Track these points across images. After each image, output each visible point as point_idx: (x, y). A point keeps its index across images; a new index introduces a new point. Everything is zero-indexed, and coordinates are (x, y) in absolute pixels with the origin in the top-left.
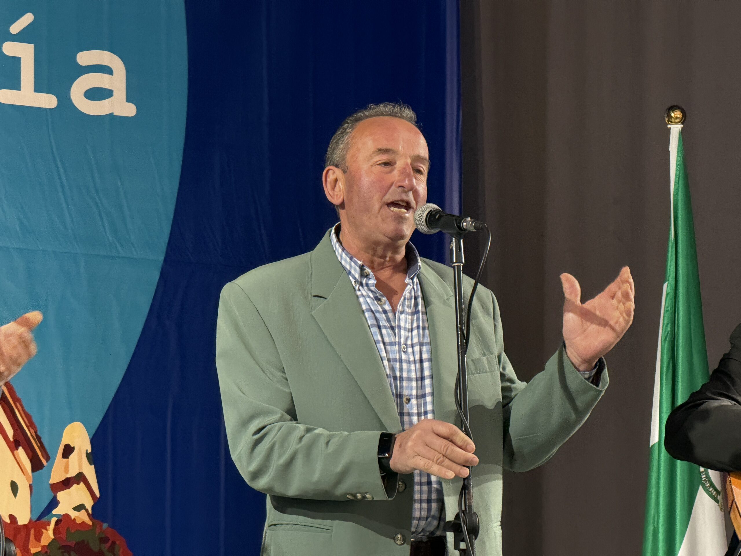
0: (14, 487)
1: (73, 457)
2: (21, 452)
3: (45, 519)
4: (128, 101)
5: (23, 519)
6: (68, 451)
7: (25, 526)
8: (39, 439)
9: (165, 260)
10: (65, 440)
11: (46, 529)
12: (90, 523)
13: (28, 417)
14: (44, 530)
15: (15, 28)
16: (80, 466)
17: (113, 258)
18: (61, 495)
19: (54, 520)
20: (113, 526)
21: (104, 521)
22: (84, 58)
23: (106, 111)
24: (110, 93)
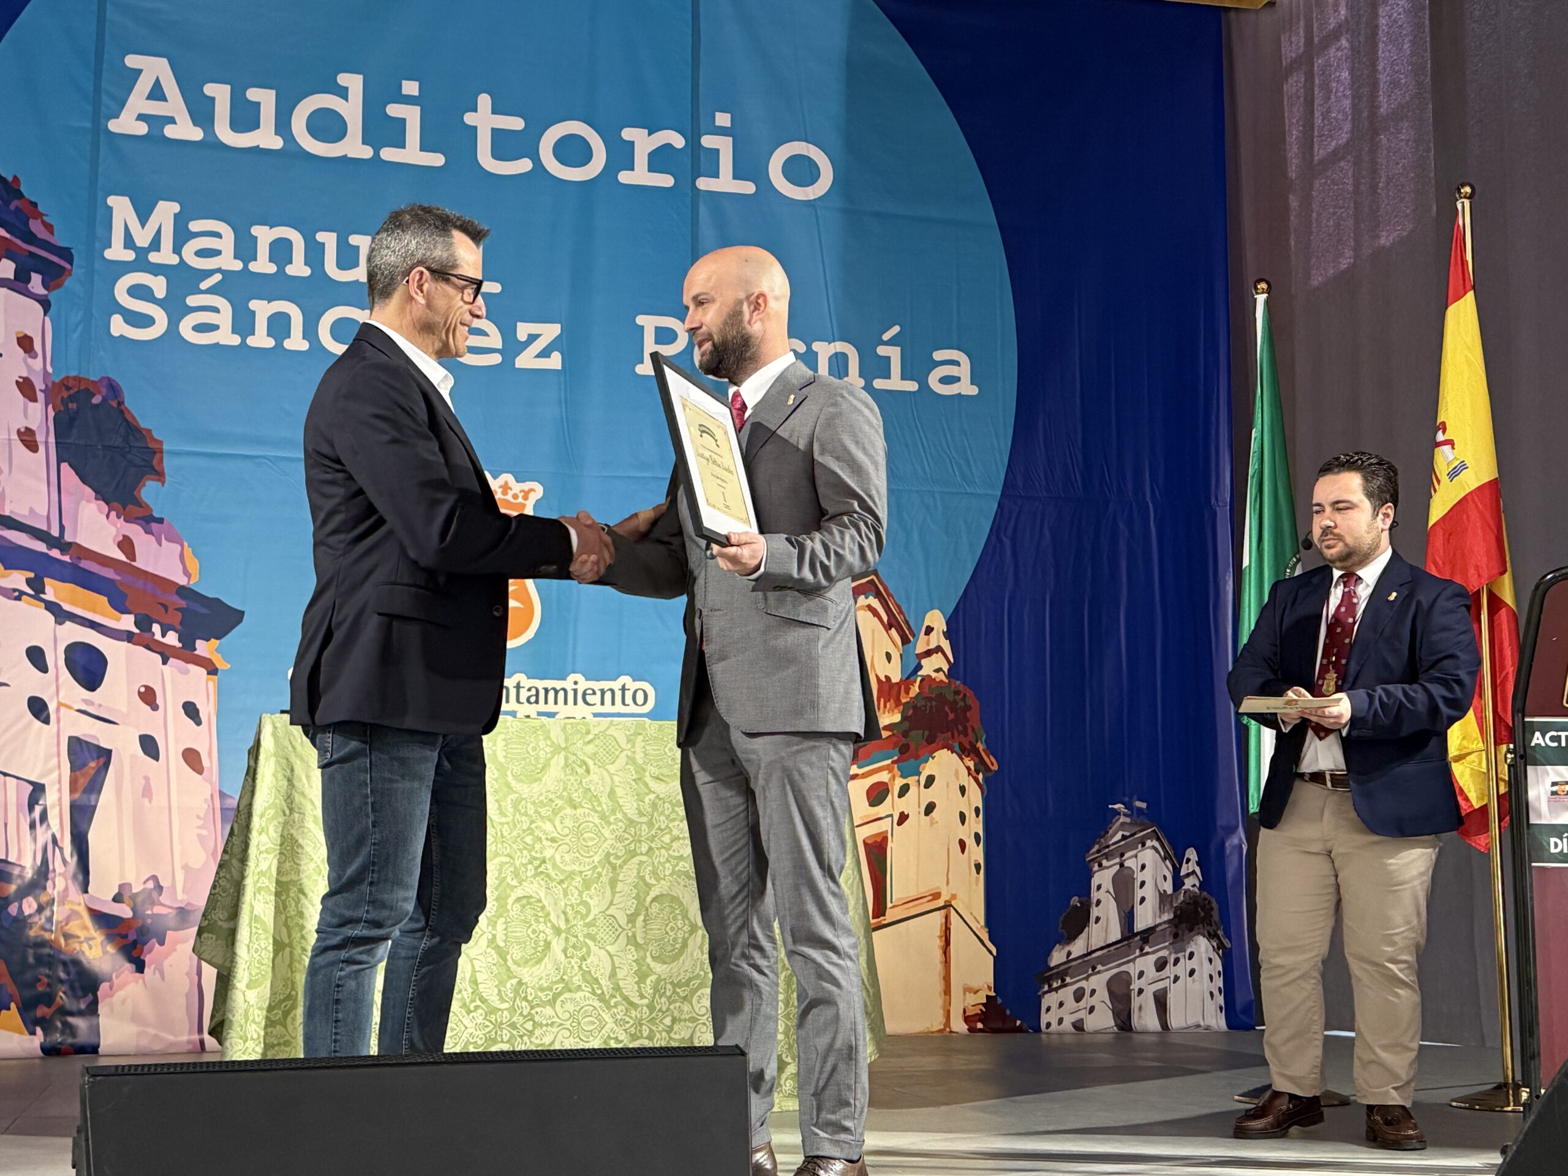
0: (889, 657)
1: (933, 634)
2: (893, 631)
3: (912, 678)
4: (972, 384)
5: (896, 678)
6: (929, 630)
7: (896, 684)
8: (907, 623)
9: (1002, 495)
10: (927, 623)
11: (913, 686)
12: (947, 681)
13: (899, 607)
14: (911, 687)
15: (886, 337)
16: (939, 641)
17: (961, 493)
18: (924, 662)
19: (919, 679)
20: (964, 683)
21: (958, 679)
22: (938, 355)
23: (956, 392)
24: (958, 379)
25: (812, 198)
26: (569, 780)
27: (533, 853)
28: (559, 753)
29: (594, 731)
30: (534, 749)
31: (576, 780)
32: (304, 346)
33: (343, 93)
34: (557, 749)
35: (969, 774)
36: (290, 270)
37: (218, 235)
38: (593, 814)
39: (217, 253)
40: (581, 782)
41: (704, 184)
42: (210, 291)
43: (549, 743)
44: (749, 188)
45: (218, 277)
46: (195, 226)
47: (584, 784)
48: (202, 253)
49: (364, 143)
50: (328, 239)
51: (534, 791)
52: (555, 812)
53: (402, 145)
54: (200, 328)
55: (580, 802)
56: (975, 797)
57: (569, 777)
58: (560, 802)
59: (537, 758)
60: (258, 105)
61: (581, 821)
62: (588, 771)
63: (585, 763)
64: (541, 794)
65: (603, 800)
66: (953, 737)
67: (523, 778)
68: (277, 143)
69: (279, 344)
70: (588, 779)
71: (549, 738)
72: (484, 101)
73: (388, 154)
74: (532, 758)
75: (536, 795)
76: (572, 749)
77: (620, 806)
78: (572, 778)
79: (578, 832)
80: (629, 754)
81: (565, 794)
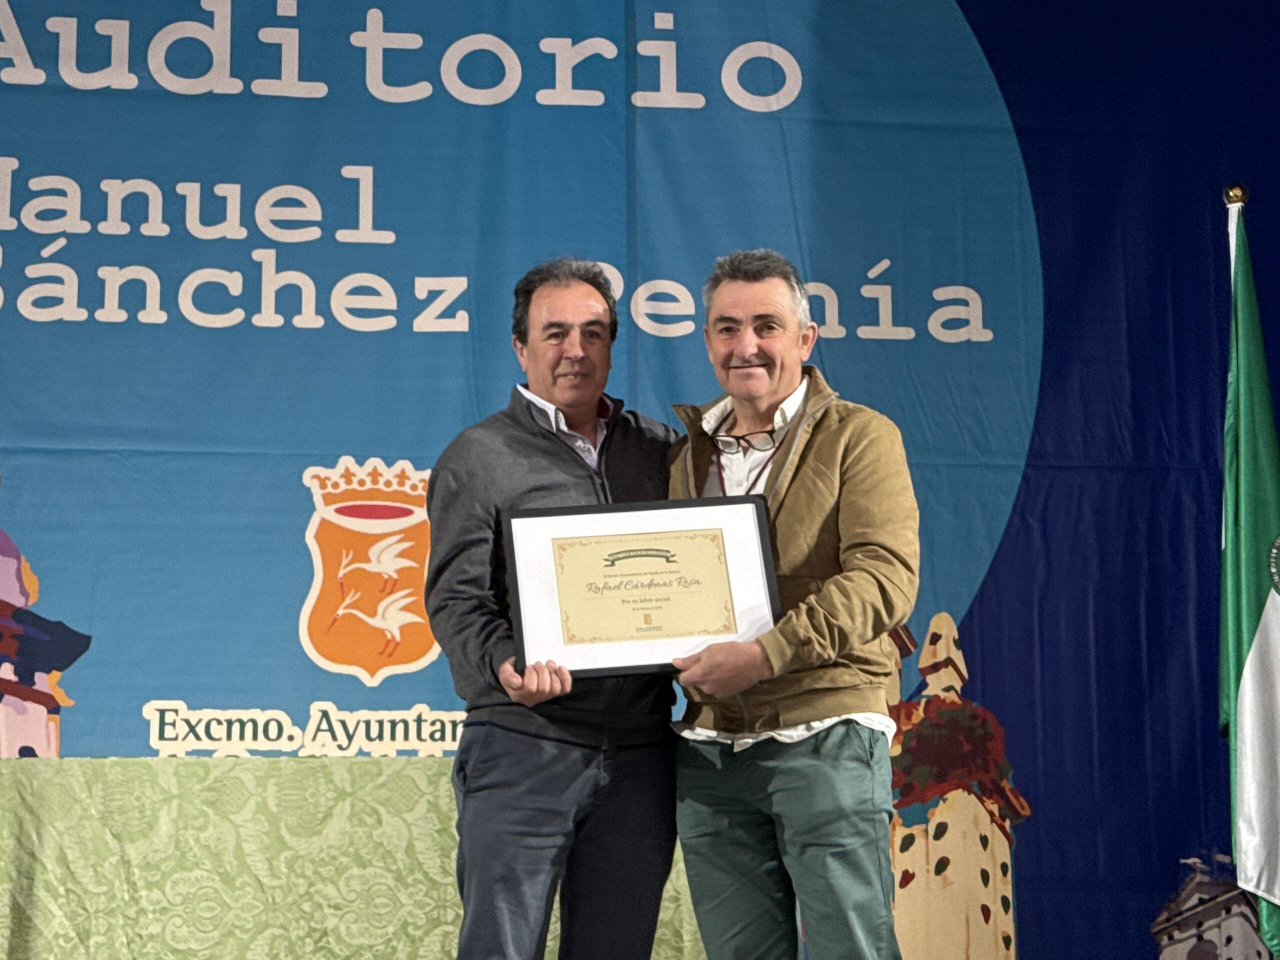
1: (941, 644)
3: (915, 700)
4: (984, 328)
6: (936, 638)
9: (1027, 465)
10: (932, 629)
11: (917, 710)
12: (960, 702)
14: (914, 711)
15: (873, 274)
16: (948, 651)
17: (974, 465)
18: (930, 679)
19: (923, 701)
20: (983, 705)
21: (973, 699)
22: (940, 294)
23: (963, 338)
24: (965, 323)
25: (775, 108)
26: (356, 832)
27: (313, 924)
28: (344, 800)
29: (388, 771)
30: (313, 795)
31: (364, 832)
32: (162, 318)
33: (208, 19)
34: (342, 795)
35: (993, 820)
36: (146, 230)
37: (62, 193)
38: (385, 873)
39: (60, 214)
40: (371, 835)
41: (641, 99)
42: (53, 259)
43: (331, 786)
44: (697, 101)
45: (62, 242)
46: (35, 184)
47: (374, 837)
48: (45, 215)
49: (233, 75)
50: (190, 191)
51: (314, 846)
52: (340, 872)
53: (276, 74)
54: (42, 303)
55: (370, 861)
56: (1002, 850)
57: (356, 829)
58: (344, 860)
59: (317, 805)
60: (109, 38)
61: (371, 883)
62: (380, 822)
63: (376, 811)
64: (322, 850)
65: (400, 856)
66: (970, 773)
67: (299, 830)
68: (130, 82)
69: (133, 316)
70: (379, 831)
71: (332, 781)
72: (375, 17)
73: (261, 87)
74: (311, 807)
75: (316, 851)
76: (360, 794)
77: (420, 864)
78: (360, 830)
79: (367, 897)
80: (431, 798)
81: (351, 850)
